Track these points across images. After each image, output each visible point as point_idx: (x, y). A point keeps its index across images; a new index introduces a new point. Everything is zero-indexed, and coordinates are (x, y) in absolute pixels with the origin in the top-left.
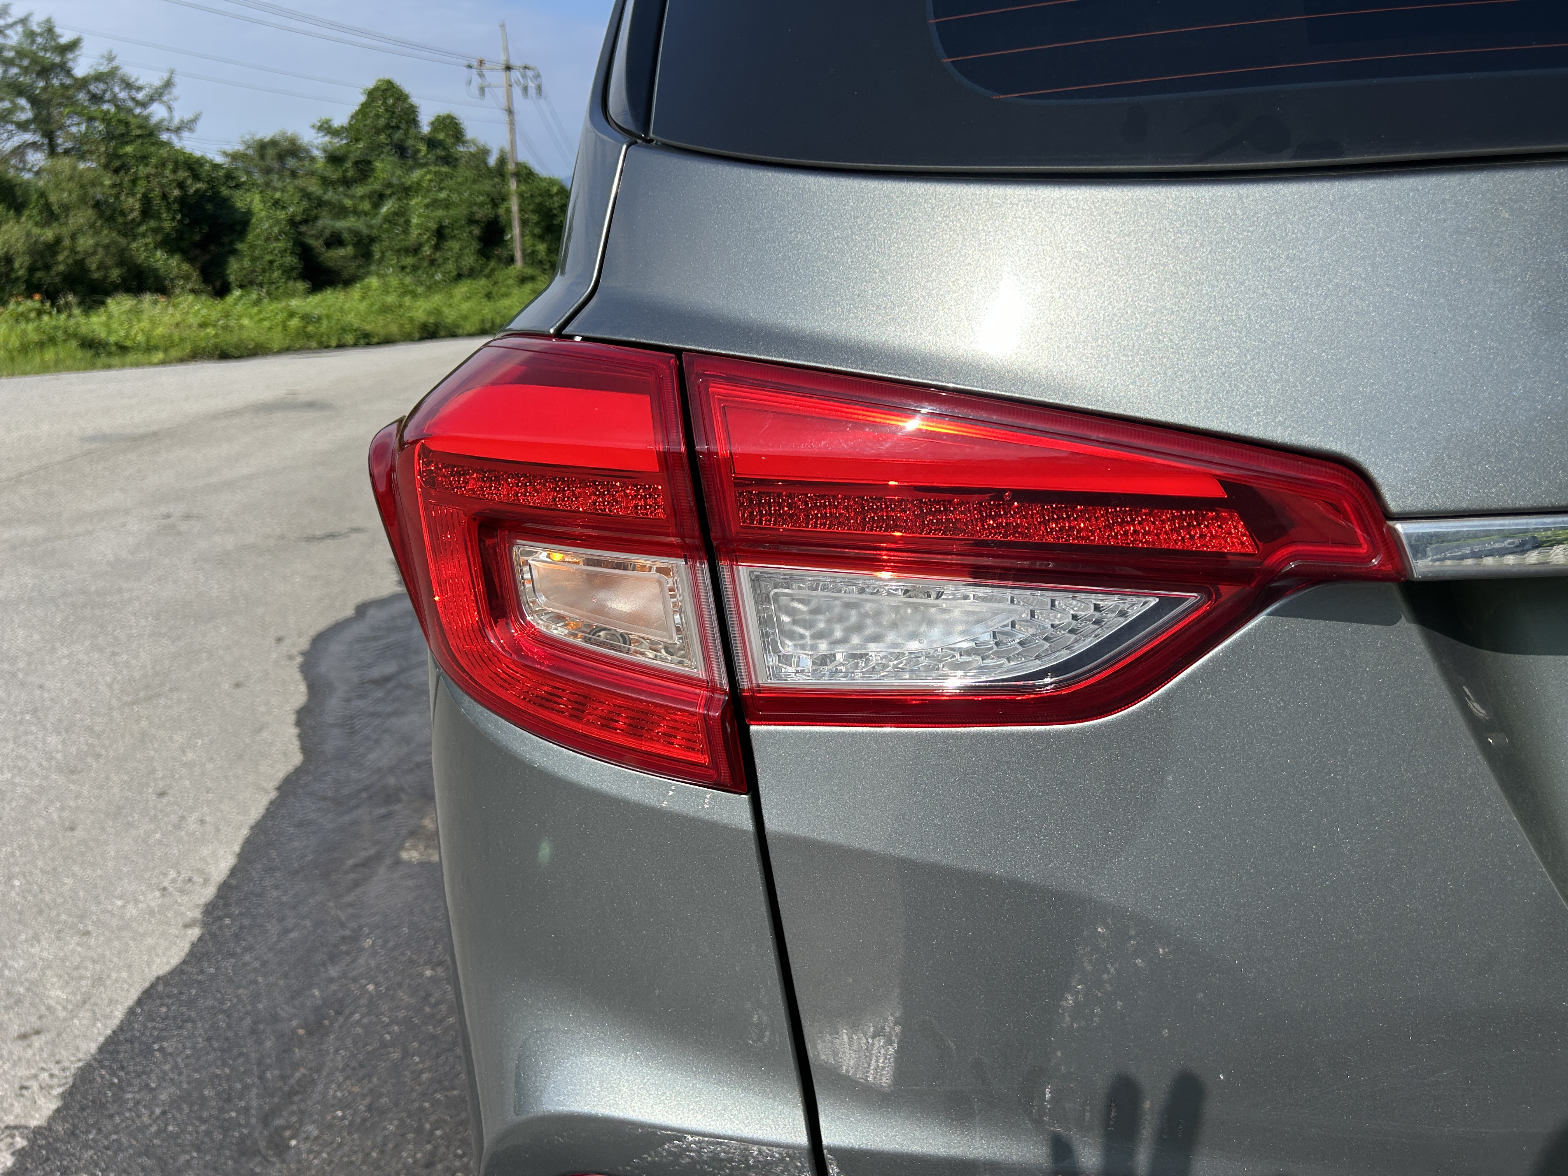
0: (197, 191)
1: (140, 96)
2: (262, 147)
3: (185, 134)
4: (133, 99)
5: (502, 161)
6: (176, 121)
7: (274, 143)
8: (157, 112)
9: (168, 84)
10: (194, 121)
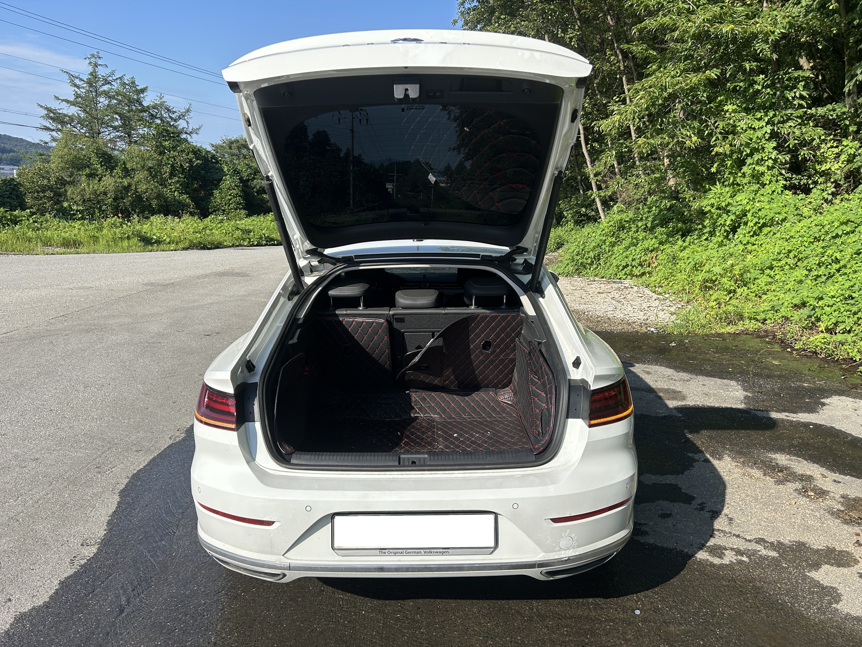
0: (197, 164)
1: (174, 116)
2: (232, 143)
3: (194, 135)
4: (171, 118)
5: (347, 154)
6: (190, 129)
7: (237, 141)
8: (182, 124)
9: (188, 111)
10: (199, 129)
